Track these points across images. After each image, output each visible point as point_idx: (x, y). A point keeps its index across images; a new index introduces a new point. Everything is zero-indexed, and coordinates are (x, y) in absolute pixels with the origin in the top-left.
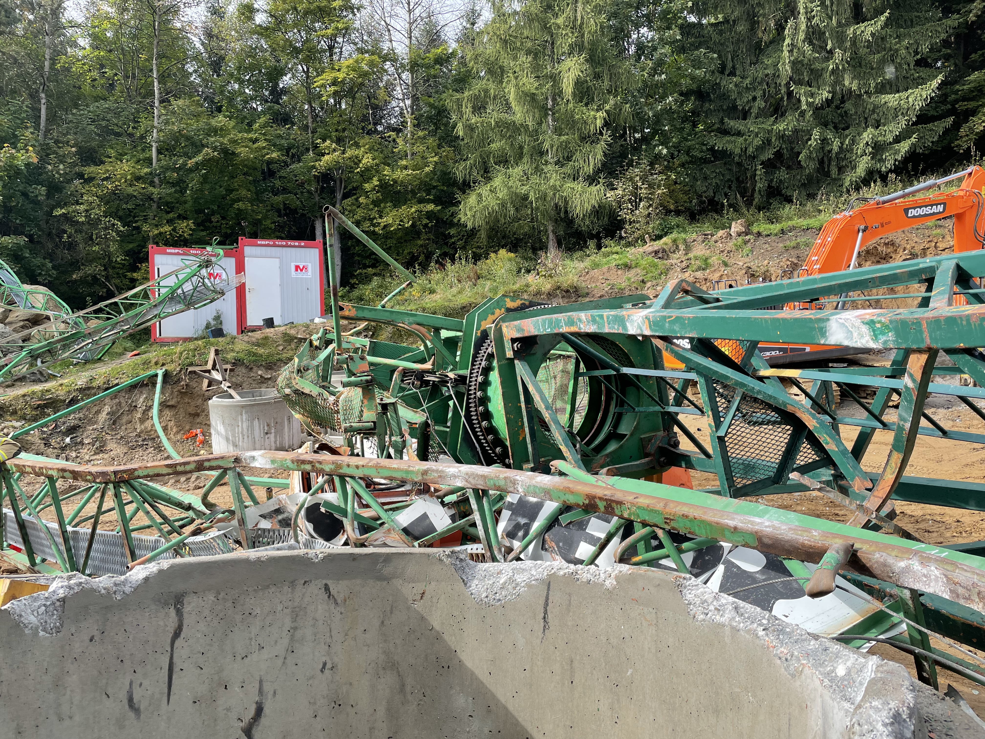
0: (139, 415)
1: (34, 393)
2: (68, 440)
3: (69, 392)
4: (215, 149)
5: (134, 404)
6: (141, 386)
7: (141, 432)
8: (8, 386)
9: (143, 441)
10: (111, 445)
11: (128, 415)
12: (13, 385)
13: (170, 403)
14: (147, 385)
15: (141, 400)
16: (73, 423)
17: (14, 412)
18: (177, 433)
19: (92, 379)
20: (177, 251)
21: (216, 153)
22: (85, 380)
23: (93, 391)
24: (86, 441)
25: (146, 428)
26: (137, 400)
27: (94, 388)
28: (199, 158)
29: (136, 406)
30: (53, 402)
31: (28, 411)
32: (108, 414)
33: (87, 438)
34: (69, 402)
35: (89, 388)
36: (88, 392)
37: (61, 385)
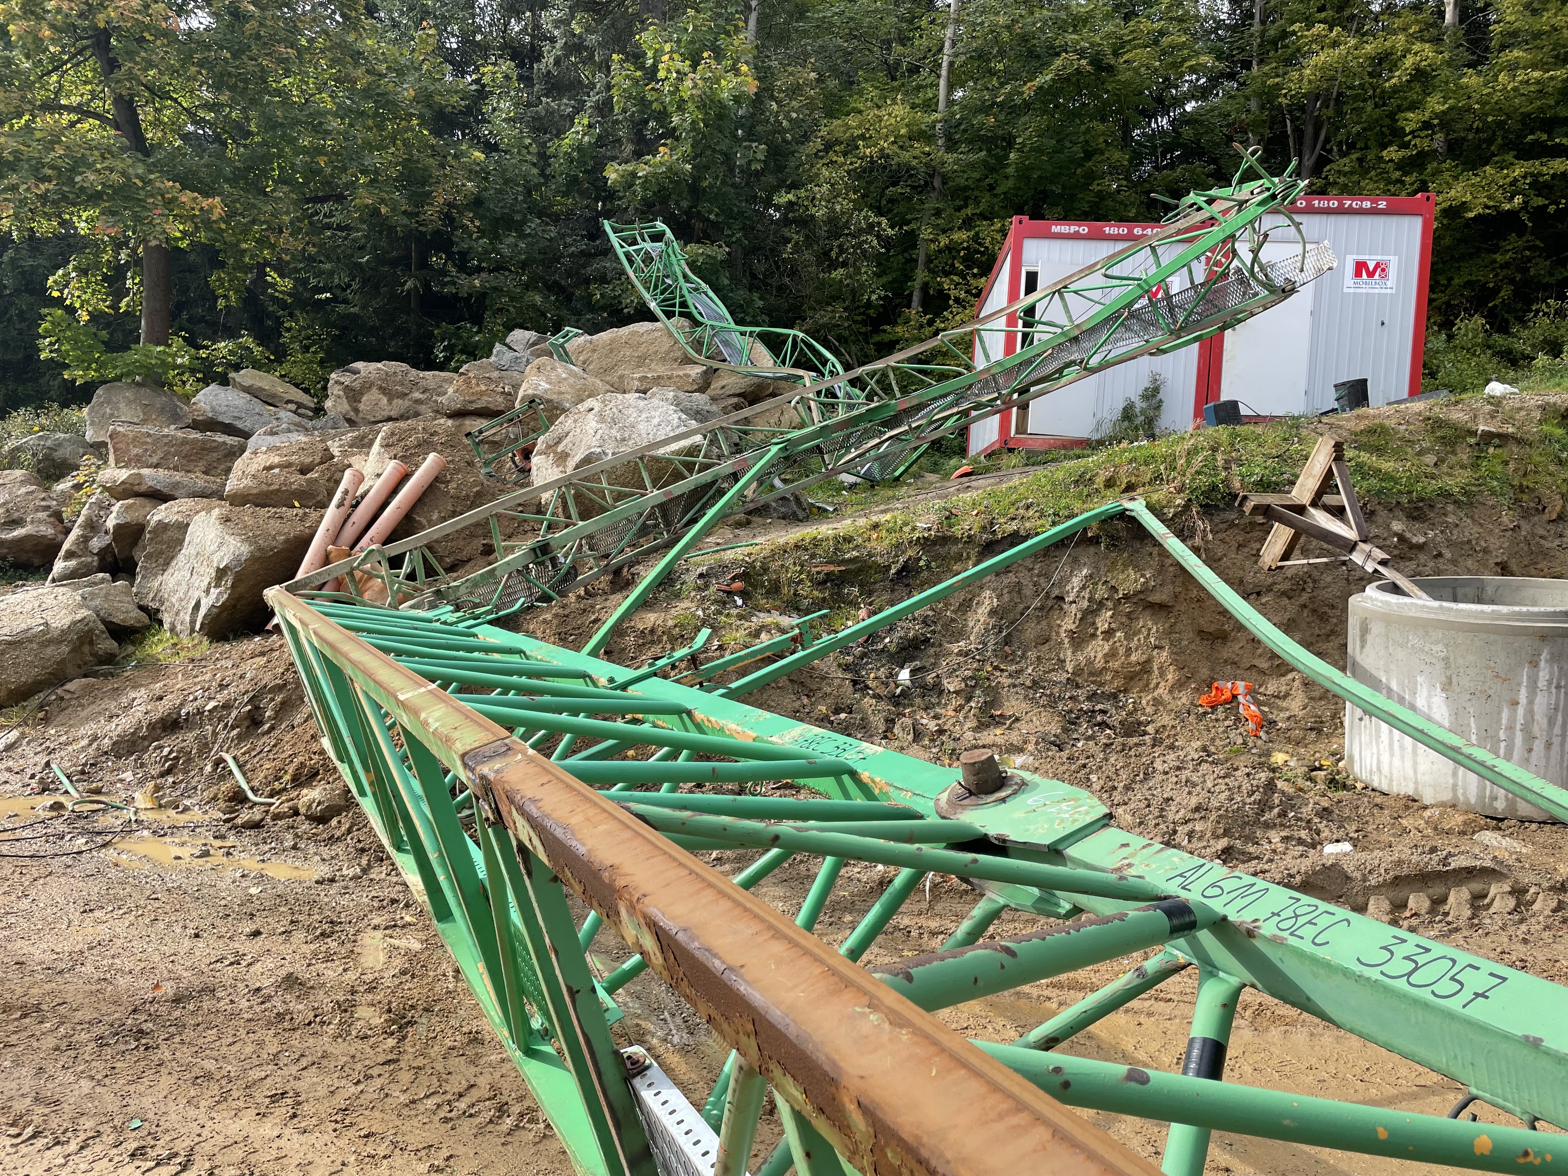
0: (1068, 624)
1: (816, 542)
2: (904, 675)
3: (898, 546)
4: (1082, 53)
5: (1056, 592)
6: (1077, 544)
7: (1078, 671)
8: (739, 525)
9: (1091, 697)
10: (1013, 705)
11: (1039, 620)
12: (749, 523)
13: (1156, 598)
14: (1095, 541)
15: (1076, 582)
16: (915, 629)
17: (774, 589)
18: (1180, 685)
19: (950, 517)
20: (1073, 229)
21: (1084, 62)
22: (933, 518)
23: (954, 549)
24: (951, 685)
25: (1090, 662)
26: (1064, 581)
27: (955, 540)
28: (1045, 78)
29: (1061, 598)
30: (860, 570)
31: (804, 590)
32: (993, 613)
33: (951, 673)
34: (899, 572)
35: (944, 540)
36: (943, 551)
37: (876, 526)
